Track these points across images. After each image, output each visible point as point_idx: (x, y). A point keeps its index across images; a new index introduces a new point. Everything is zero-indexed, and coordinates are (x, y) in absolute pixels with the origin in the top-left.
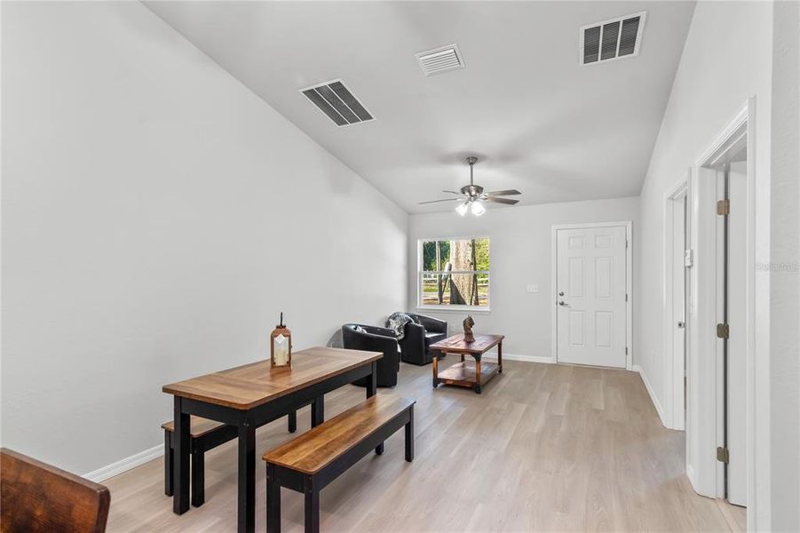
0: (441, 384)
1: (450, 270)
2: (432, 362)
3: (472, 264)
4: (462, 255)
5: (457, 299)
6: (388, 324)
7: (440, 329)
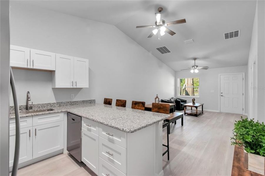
0: (187, 114)
1: (185, 86)
2: (184, 110)
3: (192, 85)
4: (189, 82)
5: (187, 94)
6: (171, 100)
7: (185, 102)
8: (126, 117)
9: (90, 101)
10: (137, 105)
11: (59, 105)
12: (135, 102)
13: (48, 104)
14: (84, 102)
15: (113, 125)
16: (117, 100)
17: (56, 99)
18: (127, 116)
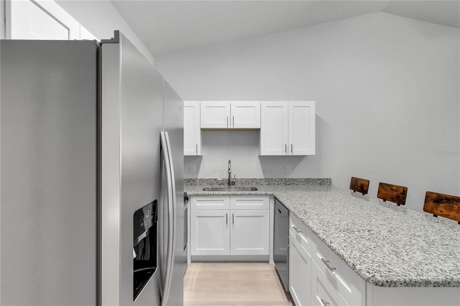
8: (384, 233)
9: (319, 179)
10: (441, 205)
11: (267, 183)
12: (435, 196)
13: (253, 180)
14: (308, 181)
15: (334, 245)
16: (381, 184)
17: (264, 172)
18: (390, 231)
